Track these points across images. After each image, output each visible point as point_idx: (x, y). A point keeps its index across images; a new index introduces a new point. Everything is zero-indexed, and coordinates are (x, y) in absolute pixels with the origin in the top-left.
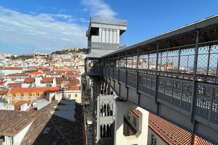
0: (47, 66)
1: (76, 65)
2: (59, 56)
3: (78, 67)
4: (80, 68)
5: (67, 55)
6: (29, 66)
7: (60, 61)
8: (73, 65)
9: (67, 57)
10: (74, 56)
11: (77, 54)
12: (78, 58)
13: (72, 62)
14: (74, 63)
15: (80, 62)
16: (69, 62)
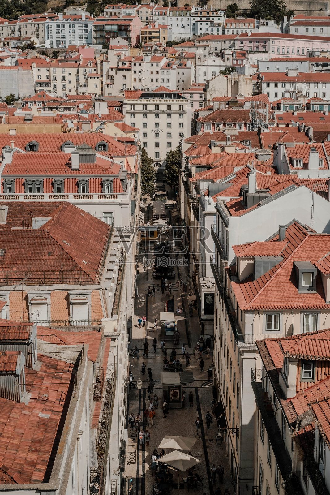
3: (126, 108)
4: (139, 108)
5: (54, 23)
8: (92, 87)
9: (55, 37)
10: (99, 28)
11: (123, 10)
12: (126, 43)
13: (85, 70)
14: (102, 76)
15: (137, 64)
16: (64, 71)
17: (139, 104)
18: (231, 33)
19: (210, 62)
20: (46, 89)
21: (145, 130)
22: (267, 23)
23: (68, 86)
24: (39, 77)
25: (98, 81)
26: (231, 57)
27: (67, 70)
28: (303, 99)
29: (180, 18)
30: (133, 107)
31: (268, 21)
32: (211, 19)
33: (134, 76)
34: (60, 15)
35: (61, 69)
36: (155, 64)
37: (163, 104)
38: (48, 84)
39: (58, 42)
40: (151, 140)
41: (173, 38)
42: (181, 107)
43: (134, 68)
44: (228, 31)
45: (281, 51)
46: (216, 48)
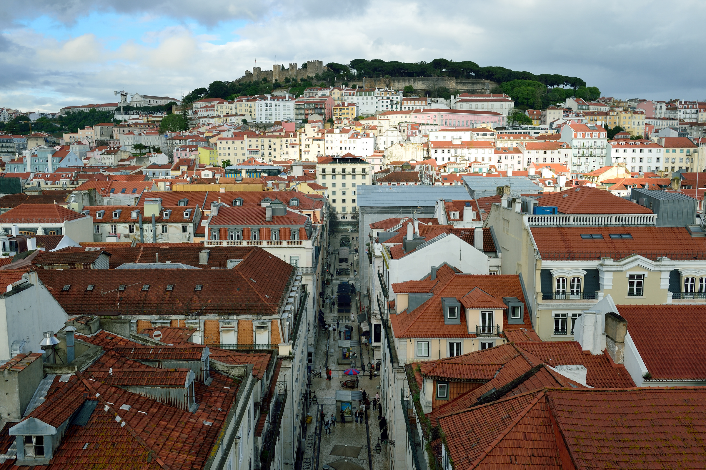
0: (154, 166)
1: (312, 157)
2: (224, 108)
3: (319, 170)
4: (329, 170)
5: (263, 103)
6: (63, 165)
7: (224, 135)
8: (292, 154)
9: (264, 114)
11: (319, 92)
12: (320, 118)
13: (287, 141)
14: (301, 145)
15: (329, 135)
16: (270, 141)
17: (329, 167)
18: (407, 109)
19: (389, 133)
20: (255, 156)
21: (334, 189)
22: (437, 101)
23: (273, 153)
24: (250, 146)
25: (297, 149)
26: (406, 128)
27: (273, 140)
28: (465, 162)
29: (365, 98)
30: (324, 170)
31: (438, 99)
32: (391, 98)
33: (327, 145)
34: (269, 96)
35: (267, 140)
36: (343, 135)
37: (349, 167)
38: (257, 152)
39: (267, 118)
40: (339, 197)
41: (360, 114)
42: (364, 170)
43: (326, 139)
44: (405, 108)
45: (448, 123)
46: (395, 122)
